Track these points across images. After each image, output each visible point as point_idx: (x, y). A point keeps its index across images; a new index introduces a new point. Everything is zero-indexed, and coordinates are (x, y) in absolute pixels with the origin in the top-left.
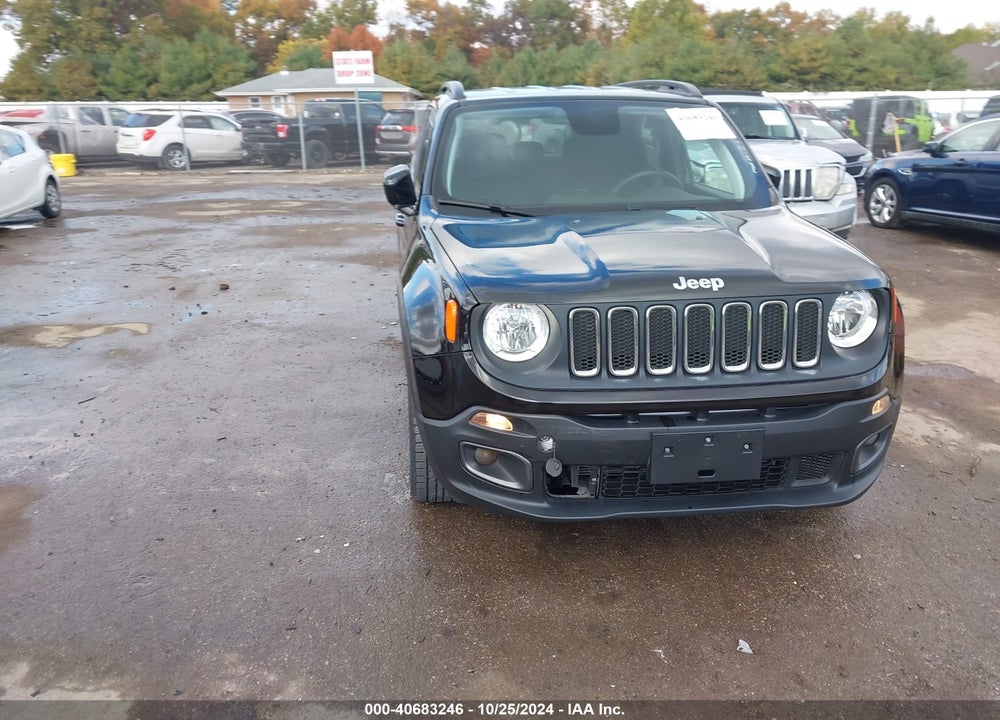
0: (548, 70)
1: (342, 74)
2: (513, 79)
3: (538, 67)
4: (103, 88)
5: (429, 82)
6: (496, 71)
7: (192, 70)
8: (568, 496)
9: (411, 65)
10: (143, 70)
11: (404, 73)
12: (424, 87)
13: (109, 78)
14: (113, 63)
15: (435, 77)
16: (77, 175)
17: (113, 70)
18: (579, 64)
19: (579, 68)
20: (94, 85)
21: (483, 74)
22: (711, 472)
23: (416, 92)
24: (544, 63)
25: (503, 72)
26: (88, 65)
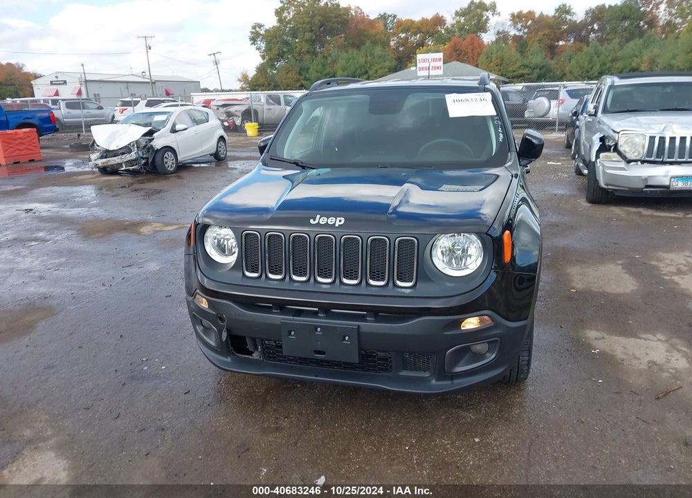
0: (610, 59)
1: (422, 69)
2: (580, 67)
3: (602, 57)
4: (304, 82)
5: (515, 71)
6: (568, 61)
7: (356, 69)
8: (247, 356)
9: (502, 60)
10: (328, 70)
11: (497, 66)
12: (510, 75)
13: (307, 76)
14: (311, 66)
15: (519, 68)
16: (258, 135)
17: (311, 70)
18: (638, 54)
19: (637, 57)
20: (299, 80)
21: (557, 64)
22: (323, 353)
23: (502, 78)
24: (608, 54)
25: (573, 62)
26: (297, 69)
